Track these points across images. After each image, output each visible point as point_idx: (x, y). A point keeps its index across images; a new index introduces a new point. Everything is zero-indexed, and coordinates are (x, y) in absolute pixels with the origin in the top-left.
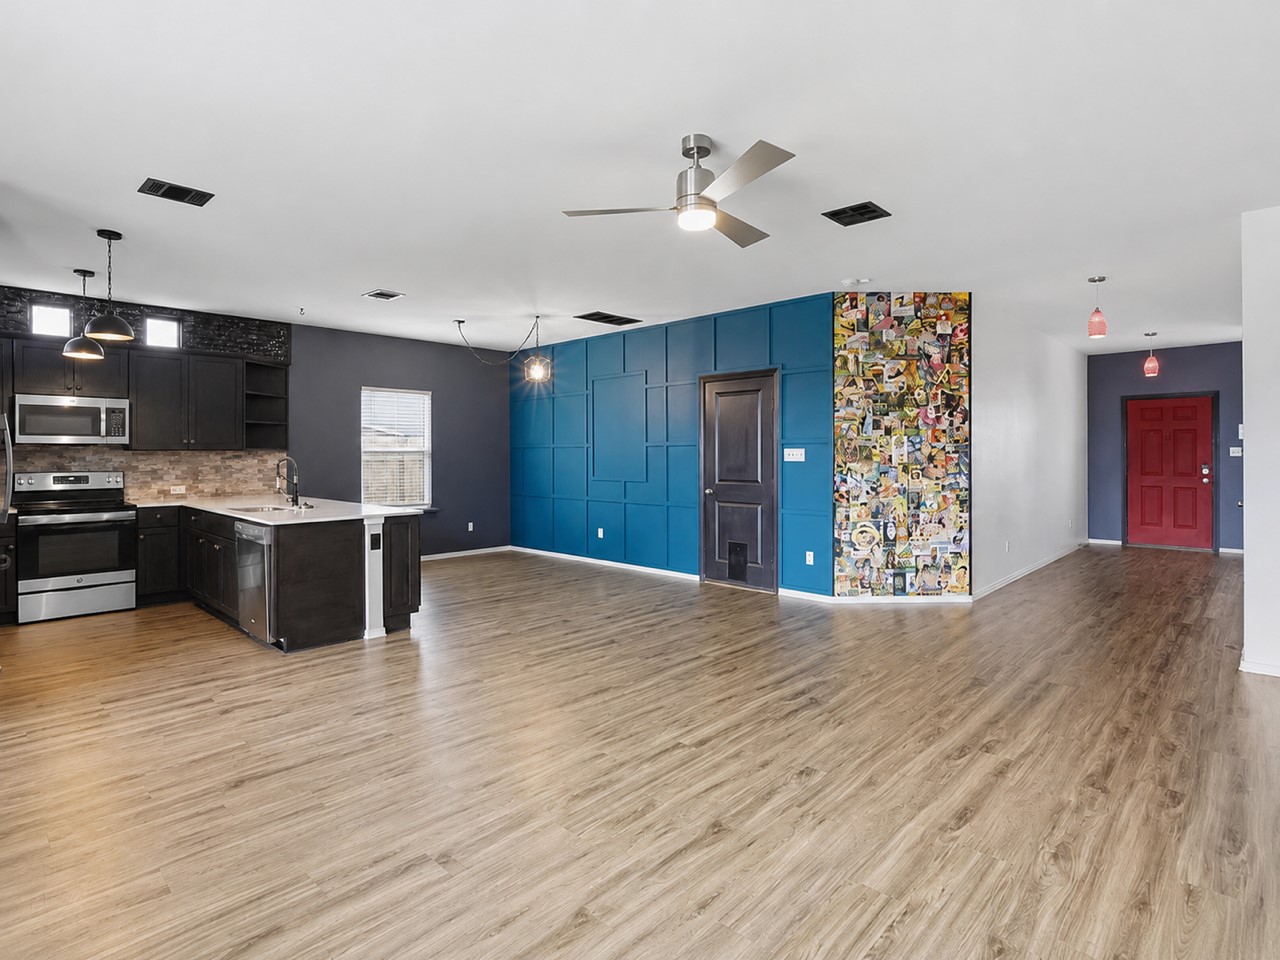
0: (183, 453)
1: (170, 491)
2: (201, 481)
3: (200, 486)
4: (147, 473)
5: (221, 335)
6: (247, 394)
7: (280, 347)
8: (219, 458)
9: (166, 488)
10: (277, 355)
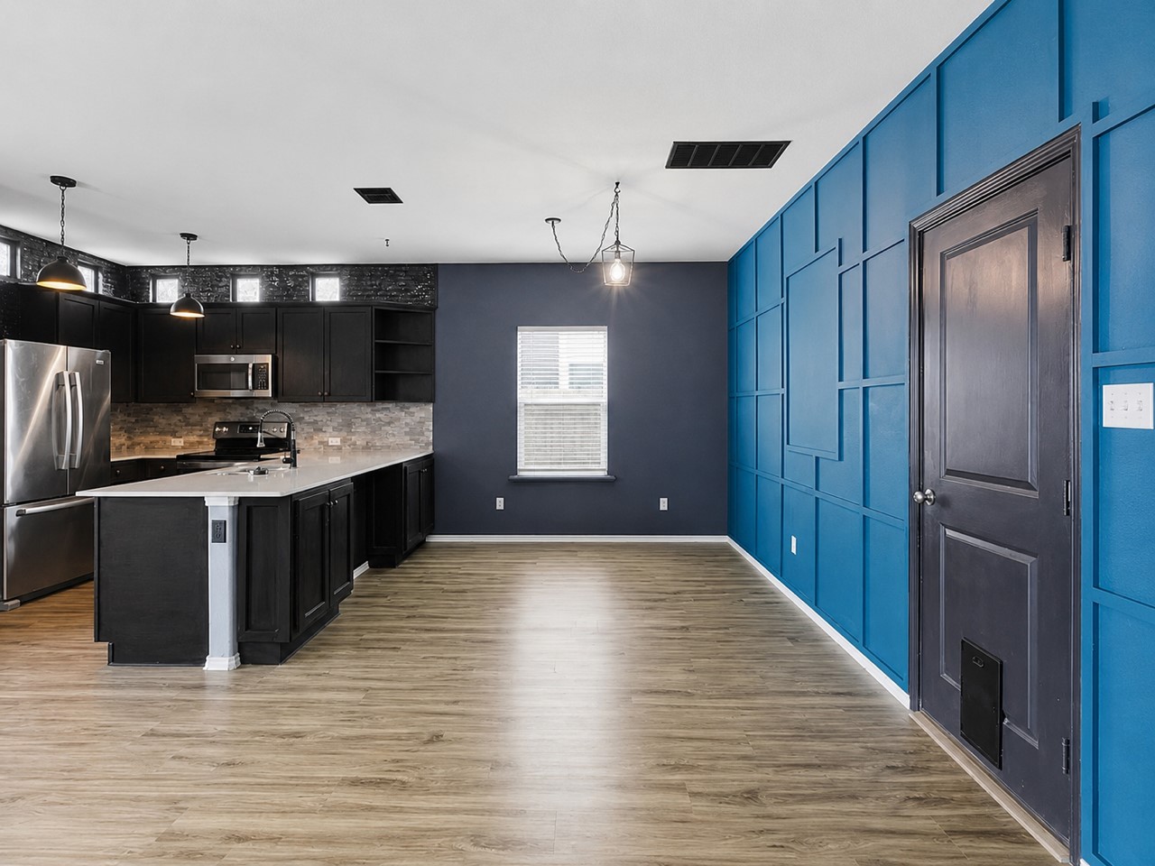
0: (338, 405)
1: (328, 442)
2: (354, 434)
3: (353, 438)
4: (309, 423)
5: (372, 285)
6: (376, 343)
7: (426, 292)
8: (369, 410)
9: (326, 439)
10: (423, 300)
